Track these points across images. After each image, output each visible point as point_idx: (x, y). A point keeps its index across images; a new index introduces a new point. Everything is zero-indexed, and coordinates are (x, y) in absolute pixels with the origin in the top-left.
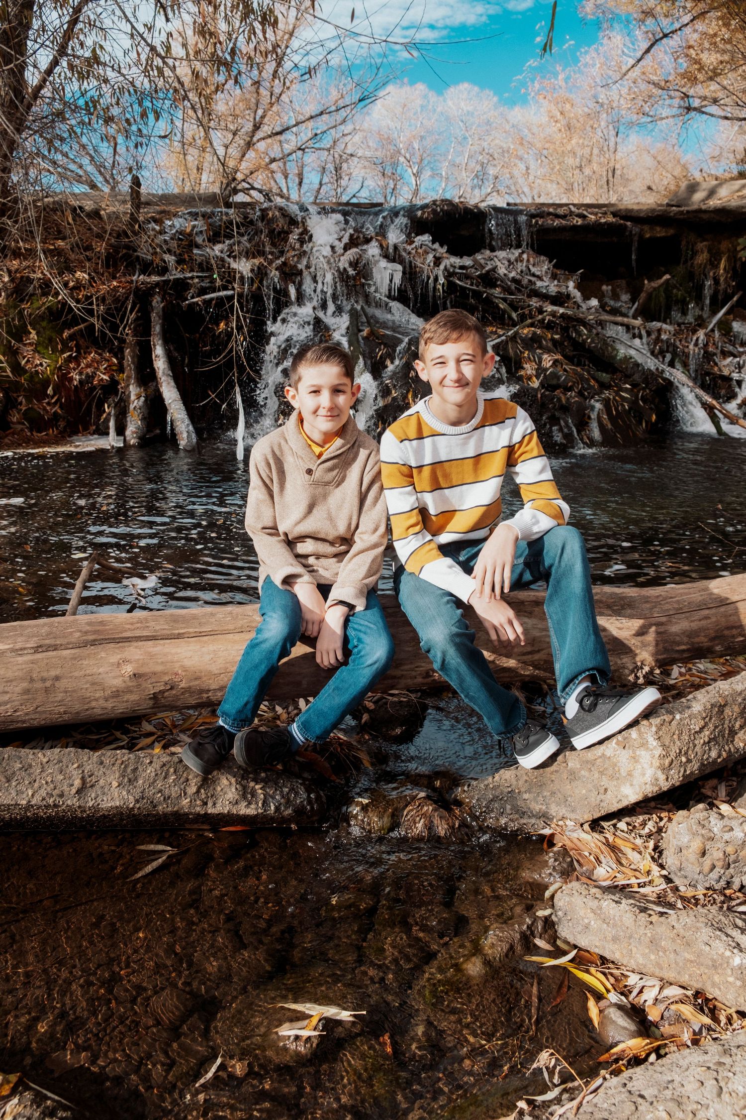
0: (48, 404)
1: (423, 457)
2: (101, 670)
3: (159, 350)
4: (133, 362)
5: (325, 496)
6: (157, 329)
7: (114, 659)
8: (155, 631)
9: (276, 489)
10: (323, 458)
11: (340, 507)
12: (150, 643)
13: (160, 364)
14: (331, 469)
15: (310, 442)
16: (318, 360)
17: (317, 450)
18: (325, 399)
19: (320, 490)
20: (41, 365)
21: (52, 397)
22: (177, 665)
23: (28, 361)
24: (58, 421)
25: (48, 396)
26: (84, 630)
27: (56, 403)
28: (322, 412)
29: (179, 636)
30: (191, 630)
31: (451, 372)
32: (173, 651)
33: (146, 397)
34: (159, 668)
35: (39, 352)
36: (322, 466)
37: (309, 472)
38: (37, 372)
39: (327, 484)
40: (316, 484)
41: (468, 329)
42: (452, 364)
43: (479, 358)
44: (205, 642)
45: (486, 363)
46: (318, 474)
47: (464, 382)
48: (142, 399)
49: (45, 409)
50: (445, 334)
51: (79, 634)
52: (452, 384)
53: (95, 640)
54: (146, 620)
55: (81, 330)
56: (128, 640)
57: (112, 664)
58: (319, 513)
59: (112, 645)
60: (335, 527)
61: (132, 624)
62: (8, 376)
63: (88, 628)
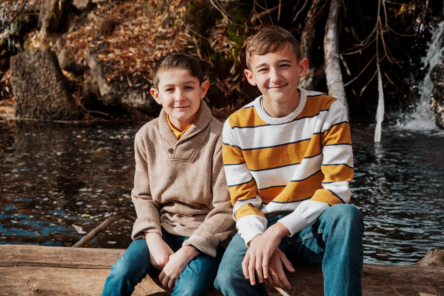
0: (230, 82)
1: (252, 142)
2: (16, 284)
3: (331, 34)
4: (307, 45)
5: (184, 169)
6: (334, 13)
7: (26, 277)
8: (61, 261)
9: (149, 161)
10: (181, 139)
11: (194, 179)
12: (53, 269)
13: (329, 48)
14: (187, 149)
15: (173, 128)
16: (170, 66)
17: (177, 133)
18: (177, 95)
19: (180, 165)
20: (228, 46)
21: (234, 76)
22: (67, 287)
23: (217, 43)
24: (236, 98)
25: (230, 75)
26: (16, 254)
27: (236, 82)
28: (177, 104)
29: (75, 267)
30: (85, 263)
31: (272, 75)
32: (67, 276)
33: (314, 78)
34: (55, 288)
35: (228, 36)
36: (179, 146)
37: (171, 151)
38: (223, 53)
39: (186, 160)
40: (177, 160)
41: (284, 40)
42: (272, 70)
43: (294, 63)
44: (90, 273)
45: (301, 67)
46: (177, 153)
47: (284, 84)
48: (310, 80)
49: (225, 87)
50: (265, 46)
51: (11, 257)
52: (274, 85)
53: (20, 263)
54: (60, 253)
55: (267, 14)
56: (41, 265)
57: (25, 281)
58: (179, 183)
59: (28, 267)
60: (190, 194)
61: (49, 254)
62: (198, 57)
63: (20, 254)
